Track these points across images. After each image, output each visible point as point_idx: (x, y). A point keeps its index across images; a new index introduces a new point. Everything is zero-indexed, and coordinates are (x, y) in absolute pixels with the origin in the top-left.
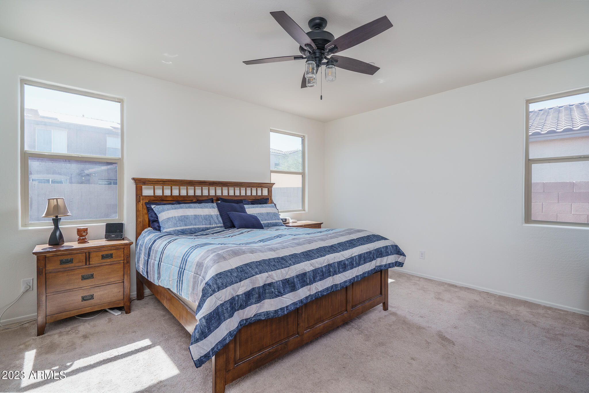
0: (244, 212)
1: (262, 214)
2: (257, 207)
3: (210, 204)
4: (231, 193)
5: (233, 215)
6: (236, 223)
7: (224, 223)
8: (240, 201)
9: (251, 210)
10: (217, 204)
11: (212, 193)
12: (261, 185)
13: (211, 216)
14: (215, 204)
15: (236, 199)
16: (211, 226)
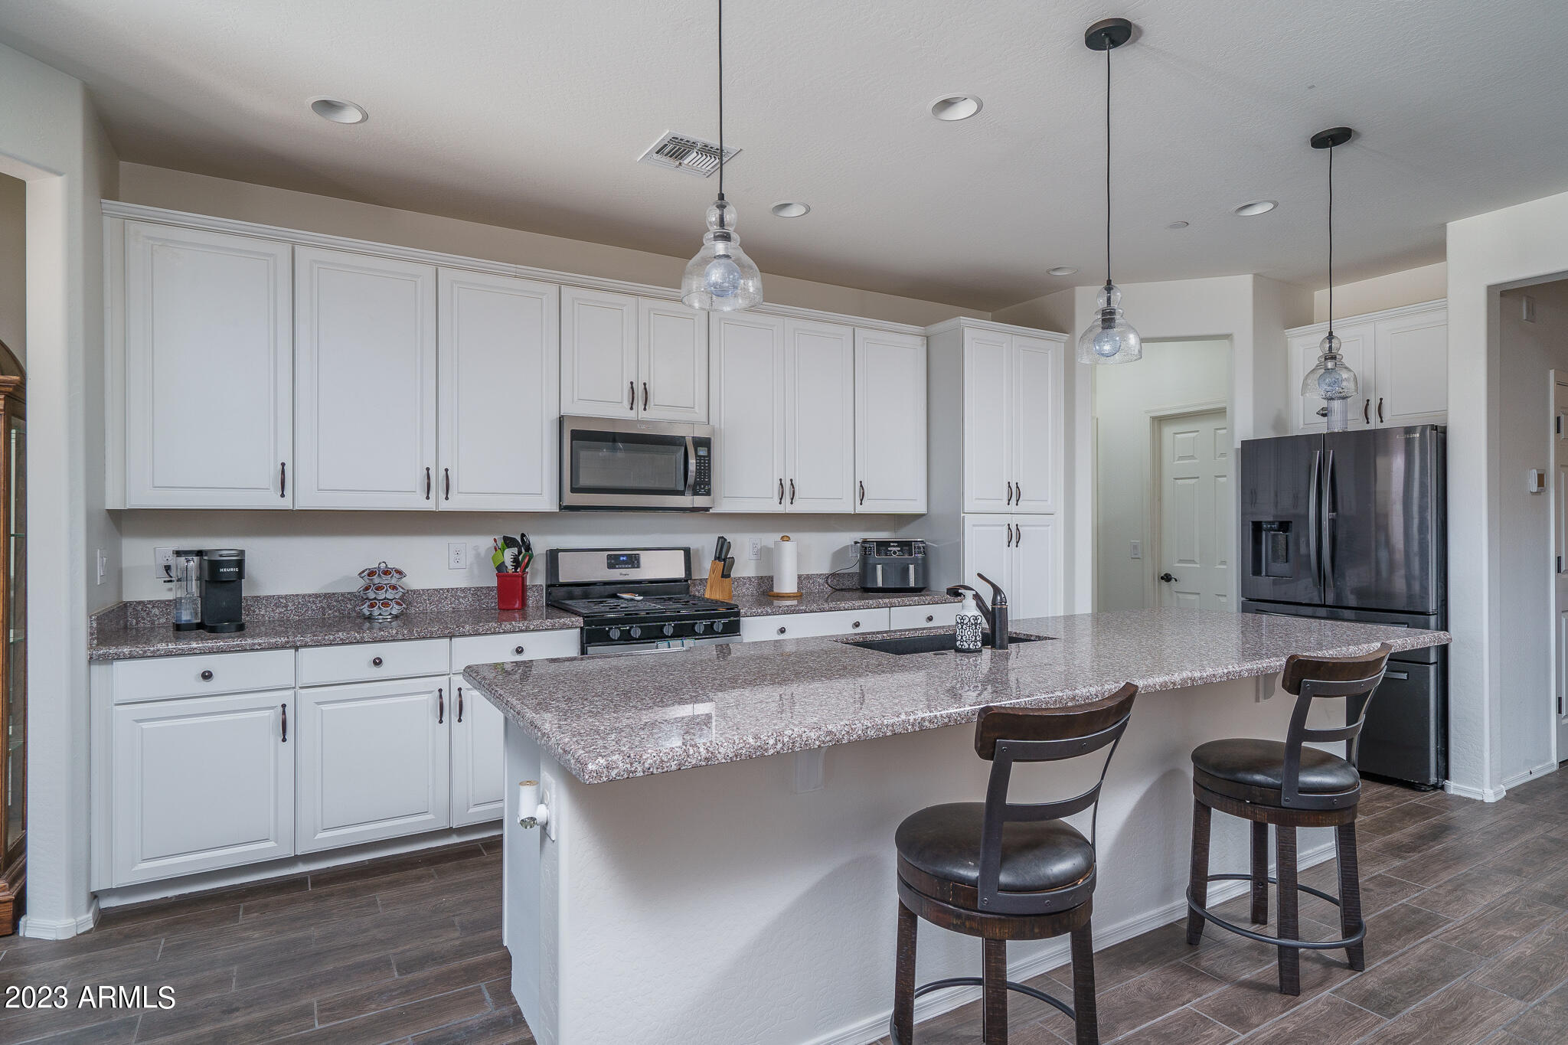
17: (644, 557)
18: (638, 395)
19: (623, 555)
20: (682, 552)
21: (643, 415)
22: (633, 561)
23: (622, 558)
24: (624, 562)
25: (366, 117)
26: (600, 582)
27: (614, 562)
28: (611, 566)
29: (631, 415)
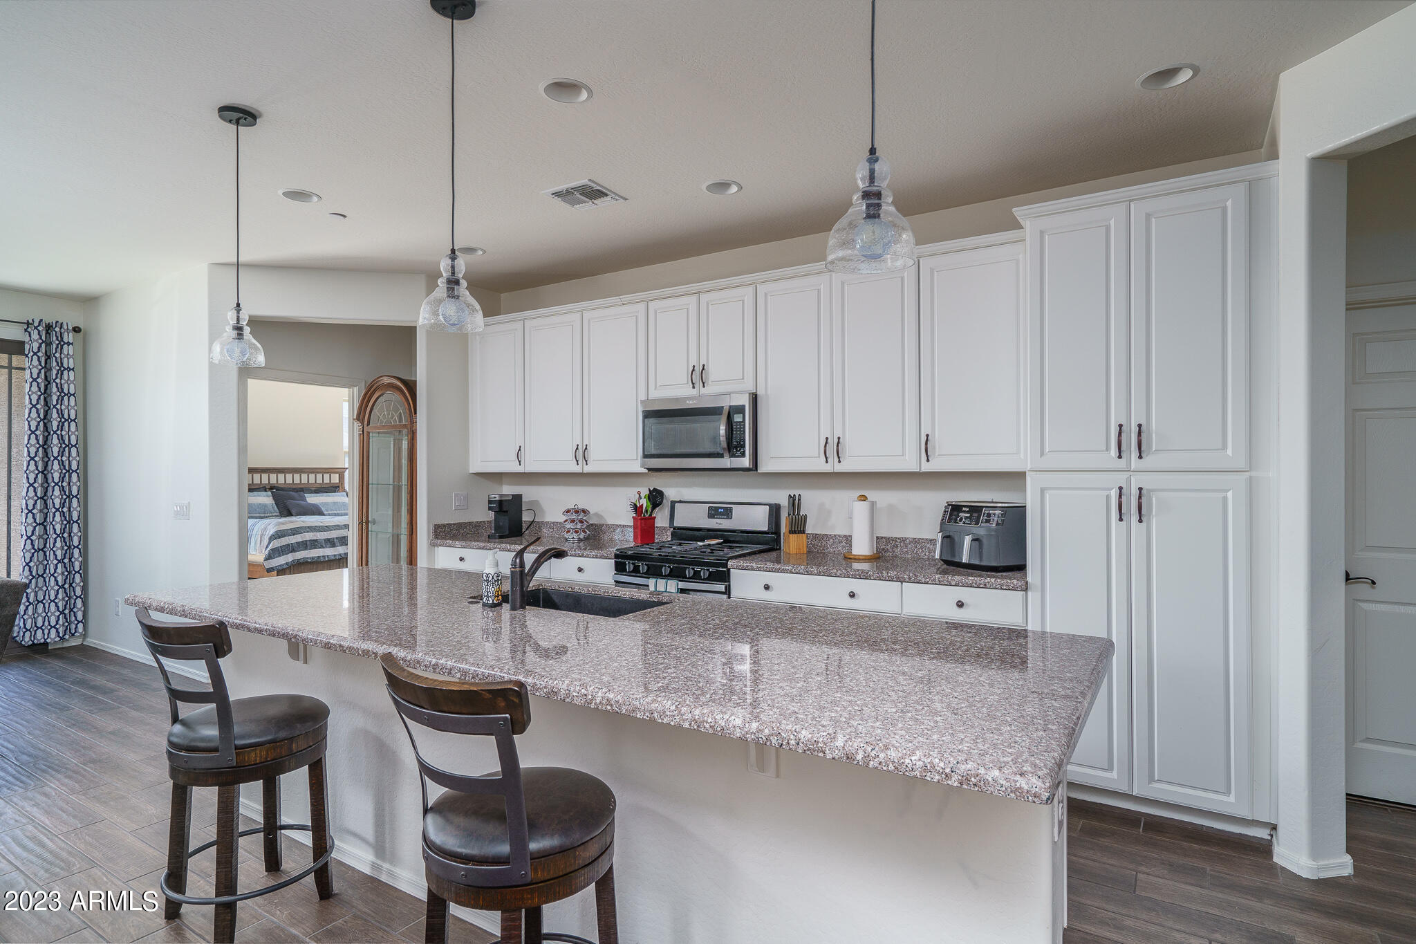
0: (305, 500)
1: (327, 504)
2: (322, 496)
3: (264, 493)
4: (289, 481)
5: (290, 503)
6: (293, 511)
7: (280, 513)
8: (302, 490)
9: (312, 499)
10: (272, 493)
11: (265, 481)
12: (329, 471)
13: (265, 505)
14: (270, 493)
15: (294, 487)
16: (266, 515)
17: (736, 510)
18: (699, 375)
19: (721, 508)
20: (768, 507)
21: (704, 391)
22: (727, 513)
23: (720, 510)
24: (721, 514)
25: (484, 252)
26: (705, 529)
27: (714, 512)
28: (711, 516)
29: (694, 392)
